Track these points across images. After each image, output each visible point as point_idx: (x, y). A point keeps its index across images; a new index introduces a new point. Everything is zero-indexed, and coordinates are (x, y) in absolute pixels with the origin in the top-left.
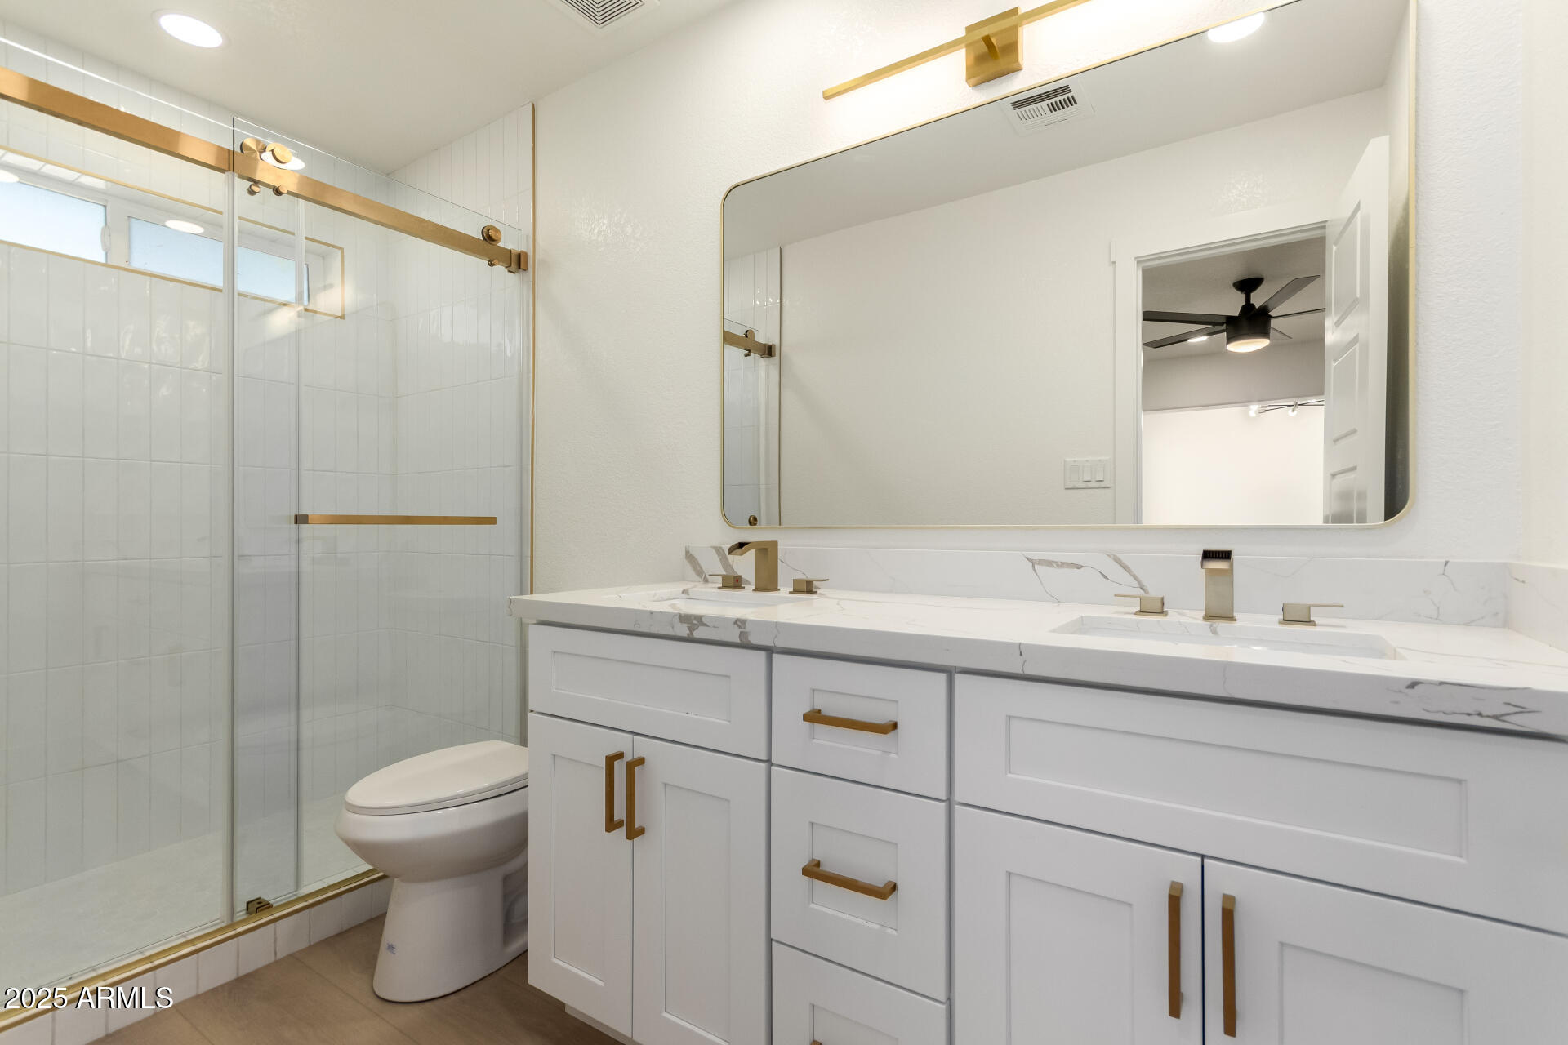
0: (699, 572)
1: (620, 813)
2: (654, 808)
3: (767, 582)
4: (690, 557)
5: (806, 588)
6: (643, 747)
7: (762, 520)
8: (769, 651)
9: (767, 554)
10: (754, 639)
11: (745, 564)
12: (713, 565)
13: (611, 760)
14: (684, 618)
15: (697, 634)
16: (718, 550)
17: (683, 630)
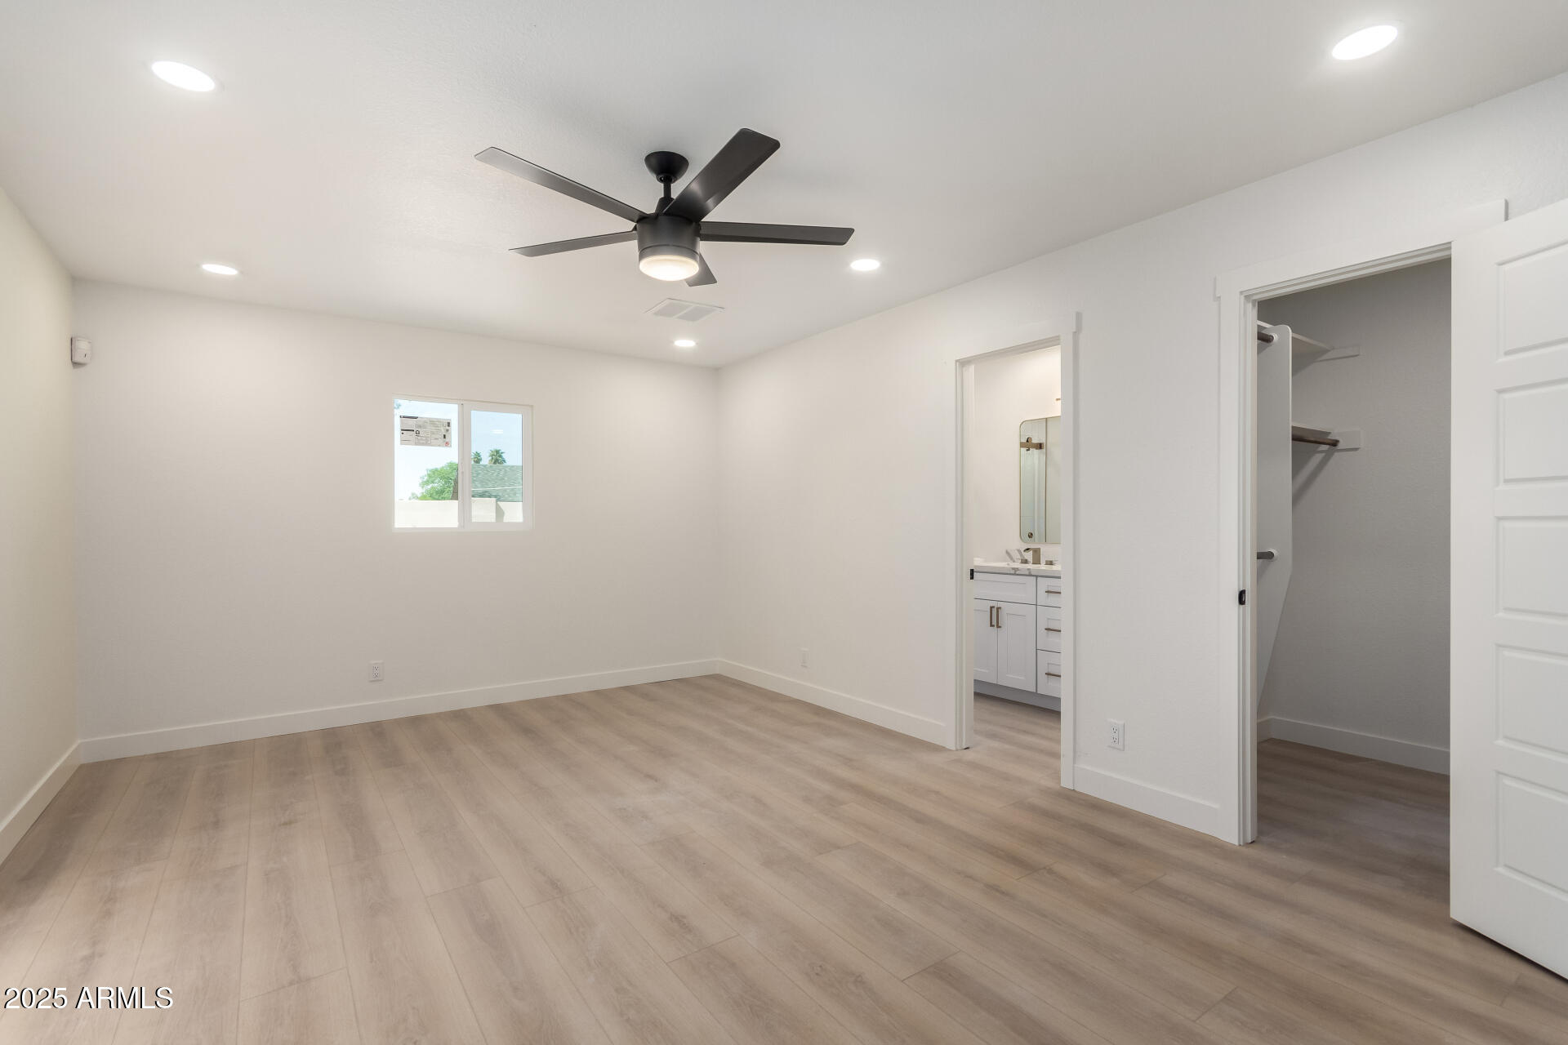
0: (1011, 558)
1: (994, 623)
2: (1005, 619)
3: (1037, 561)
4: (1007, 553)
5: (1051, 563)
6: (1000, 604)
7: (1036, 535)
8: (1037, 576)
9: (1037, 552)
10: (1033, 573)
11: (1029, 556)
12: (1017, 556)
13: (992, 608)
14: (1013, 569)
15: (1017, 573)
16: (1019, 551)
17: (1013, 572)
